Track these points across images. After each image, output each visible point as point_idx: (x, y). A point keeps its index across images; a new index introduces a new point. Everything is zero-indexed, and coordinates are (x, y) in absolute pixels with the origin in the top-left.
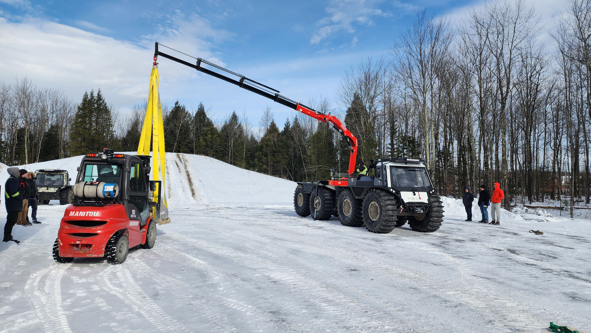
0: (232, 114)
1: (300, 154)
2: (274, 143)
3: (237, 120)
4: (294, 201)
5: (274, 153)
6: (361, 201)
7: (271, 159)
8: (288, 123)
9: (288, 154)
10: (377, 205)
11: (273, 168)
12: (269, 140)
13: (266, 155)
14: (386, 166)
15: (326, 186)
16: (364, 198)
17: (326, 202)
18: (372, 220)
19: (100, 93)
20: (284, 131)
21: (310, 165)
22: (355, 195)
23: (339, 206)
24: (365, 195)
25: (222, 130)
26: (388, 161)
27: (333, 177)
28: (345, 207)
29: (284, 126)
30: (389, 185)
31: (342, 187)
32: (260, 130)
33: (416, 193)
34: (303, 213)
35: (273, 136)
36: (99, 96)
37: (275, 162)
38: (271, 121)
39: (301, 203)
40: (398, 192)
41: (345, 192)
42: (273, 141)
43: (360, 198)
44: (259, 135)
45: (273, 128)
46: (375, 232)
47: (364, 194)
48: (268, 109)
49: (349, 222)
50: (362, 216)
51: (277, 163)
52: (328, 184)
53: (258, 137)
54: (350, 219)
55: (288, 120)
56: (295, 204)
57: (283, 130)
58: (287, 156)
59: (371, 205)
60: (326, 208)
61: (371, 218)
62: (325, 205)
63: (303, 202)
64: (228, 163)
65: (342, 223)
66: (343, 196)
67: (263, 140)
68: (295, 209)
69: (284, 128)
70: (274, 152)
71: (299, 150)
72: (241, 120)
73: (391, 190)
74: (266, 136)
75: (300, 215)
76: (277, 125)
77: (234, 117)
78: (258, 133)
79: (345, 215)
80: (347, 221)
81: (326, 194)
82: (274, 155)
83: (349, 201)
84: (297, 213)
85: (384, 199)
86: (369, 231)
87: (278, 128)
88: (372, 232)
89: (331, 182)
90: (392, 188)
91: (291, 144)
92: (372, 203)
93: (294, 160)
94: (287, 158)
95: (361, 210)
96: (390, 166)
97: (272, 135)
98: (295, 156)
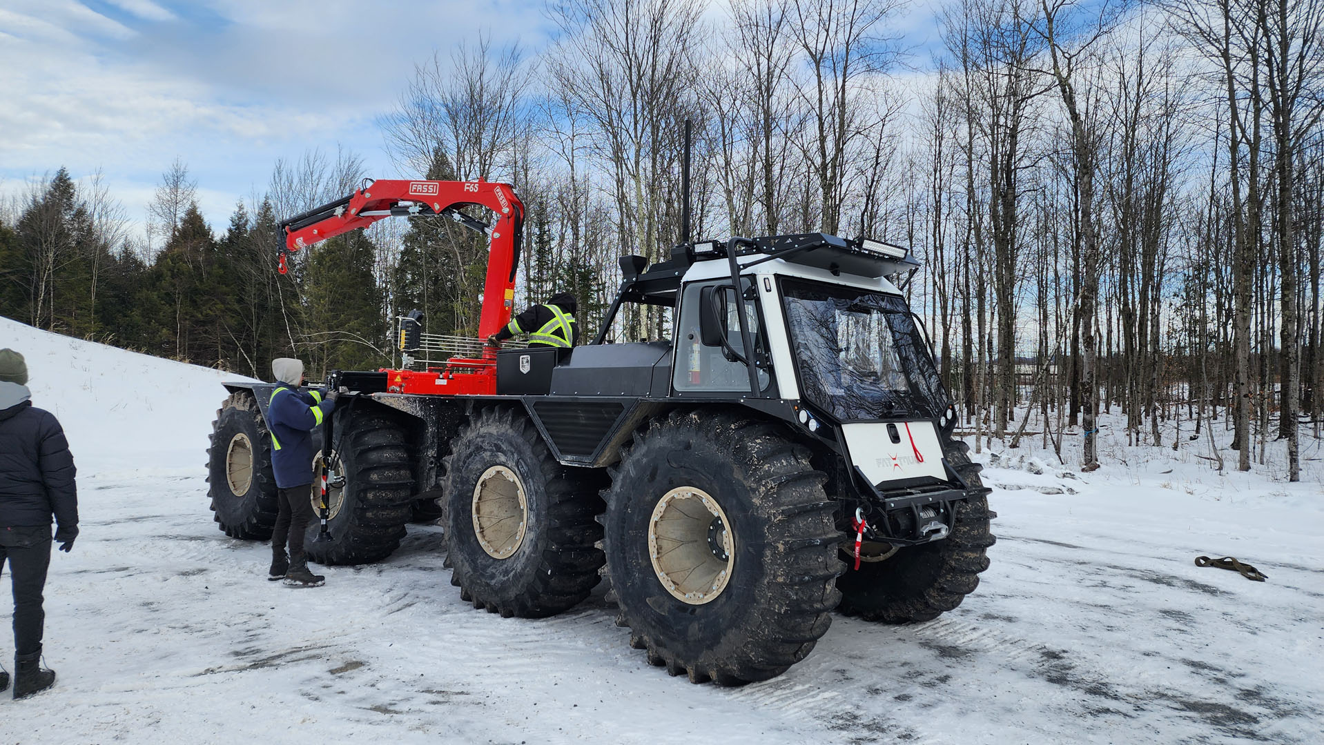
0: (53, 176)
1: (277, 301)
2: (197, 268)
3: (72, 194)
4: (207, 472)
5: (193, 297)
6: (602, 478)
7: (186, 314)
8: (241, 217)
9: (240, 301)
10: (716, 510)
11: (190, 340)
12: (180, 257)
13: (169, 299)
14: (753, 277)
15: (375, 395)
16: (617, 464)
17: (374, 477)
18: (679, 596)
20: (229, 239)
21: (306, 331)
22: (554, 449)
23: (451, 504)
24: (628, 443)
25: (22, 223)
26: (759, 251)
27: (410, 354)
28: (485, 509)
29: (229, 224)
30: (789, 389)
31: (465, 400)
32: (150, 230)
33: (900, 427)
34: (251, 526)
35: (196, 250)
37: (197, 322)
38: (188, 206)
39: (242, 480)
40: (831, 428)
41: (489, 429)
42: (192, 262)
43: (586, 462)
44: (146, 244)
45: (194, 227)
46: (702, 679)
47: (617, 439)
48: (177, 171)
49: (512, 593)
50: (605, 570)
51: (204, 323)
52: (385, 390)
53: (147, 249)
54: (517, 577)
55: (241, 208)
56: (212, 486)
57: (227, 235)
58: (237, 307)
59: (669, 504)
60: (373, 506)
61: (670, 588)
62: (370, 496)
63: (255, 478)
64: (35, 326)
65: (466, 597)
66: (479, 449)
67: (161, 257)
68: (212, 509)
69: (230, 230)
70: (196, 291)
71: (276, 290)
72: (84, 193)
73: (803, 416)
74: (170, 247)
75: (236, 537)
76: (208, 219)
77: (63, 186)
78: (144, 236)
79: (489, 551)
80: (504, 587)
81: (371, 440)
82: (195, 302)
83: (511, 476)
84: (222, 528)
85: (768, 475)
86: (658, 663)
87: (210, 229)
88: (679, 671)
89: (398, 379)
90: (804, 402)
91: (249, 273)
92: (671, 494)
93: (259, 319)
94: (235, 312)
95: (599, 532)
96: (777, 276)
97: (189, 246)
98: (262, 307)
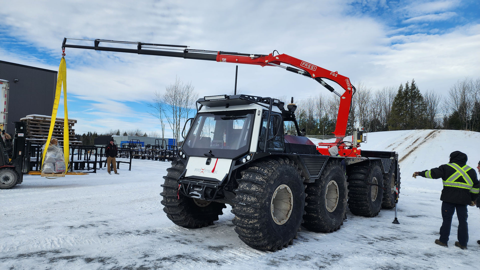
19: (414, 83)
36: (413, 85)
73: (181, 153)
